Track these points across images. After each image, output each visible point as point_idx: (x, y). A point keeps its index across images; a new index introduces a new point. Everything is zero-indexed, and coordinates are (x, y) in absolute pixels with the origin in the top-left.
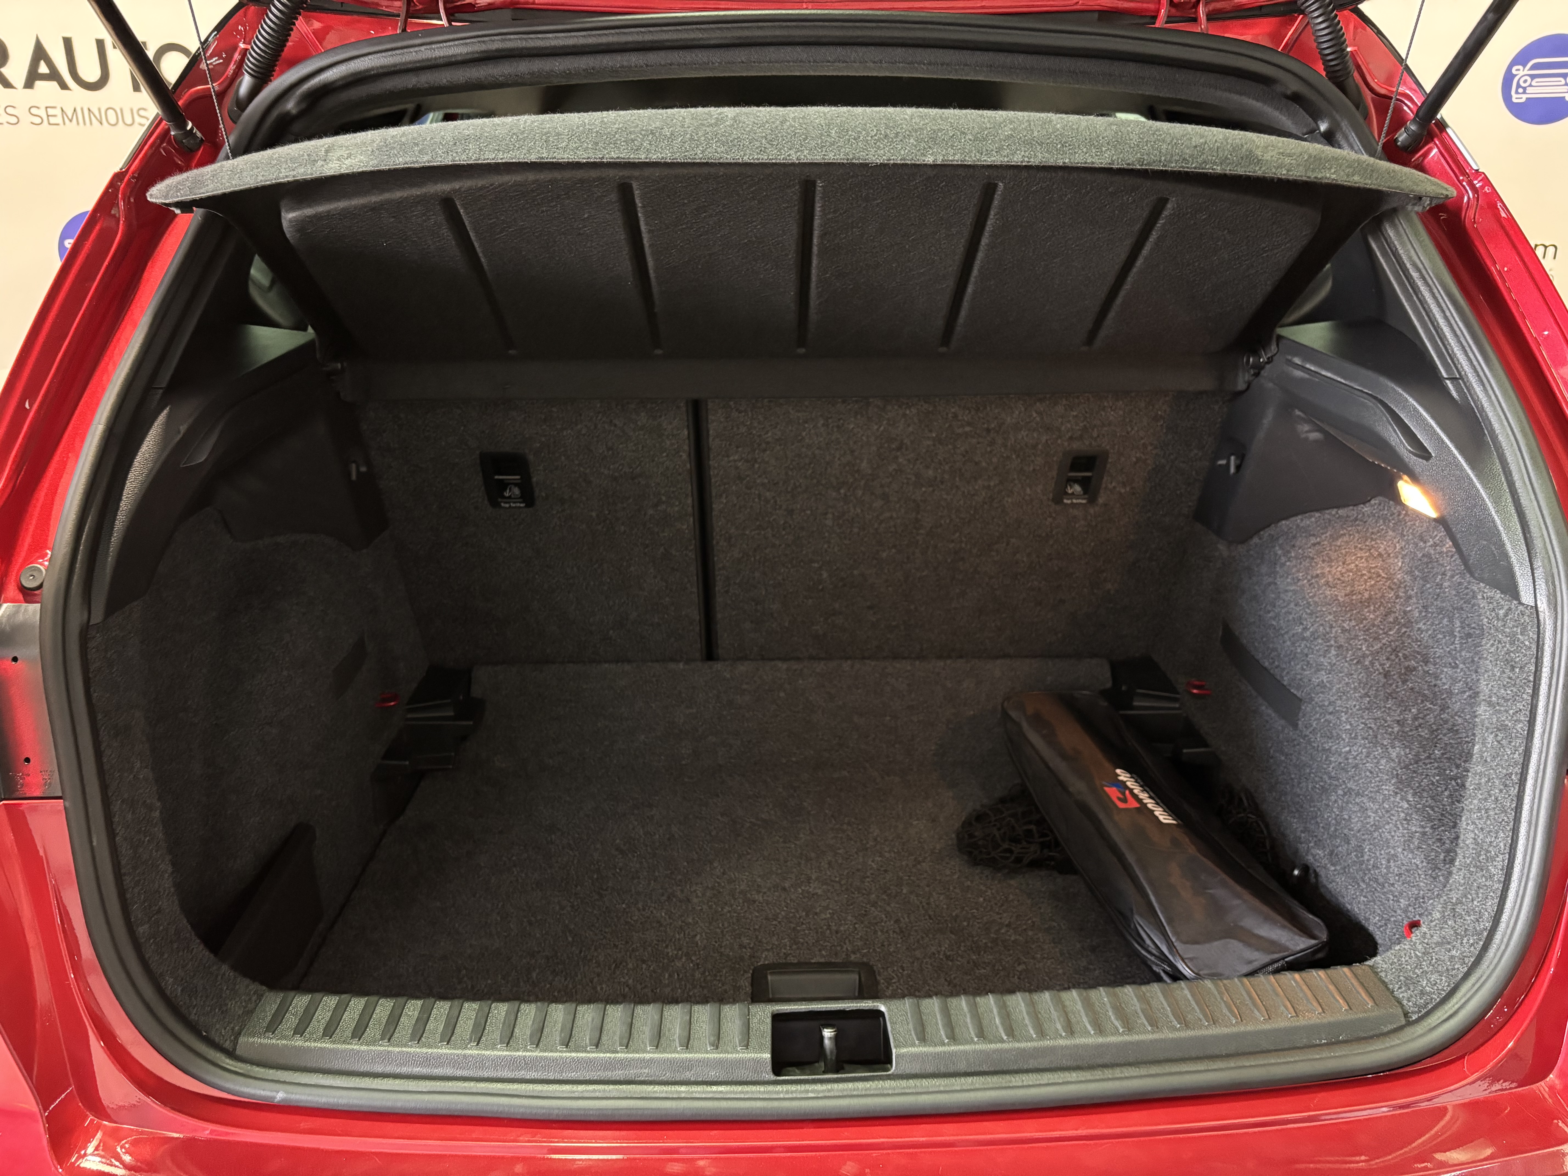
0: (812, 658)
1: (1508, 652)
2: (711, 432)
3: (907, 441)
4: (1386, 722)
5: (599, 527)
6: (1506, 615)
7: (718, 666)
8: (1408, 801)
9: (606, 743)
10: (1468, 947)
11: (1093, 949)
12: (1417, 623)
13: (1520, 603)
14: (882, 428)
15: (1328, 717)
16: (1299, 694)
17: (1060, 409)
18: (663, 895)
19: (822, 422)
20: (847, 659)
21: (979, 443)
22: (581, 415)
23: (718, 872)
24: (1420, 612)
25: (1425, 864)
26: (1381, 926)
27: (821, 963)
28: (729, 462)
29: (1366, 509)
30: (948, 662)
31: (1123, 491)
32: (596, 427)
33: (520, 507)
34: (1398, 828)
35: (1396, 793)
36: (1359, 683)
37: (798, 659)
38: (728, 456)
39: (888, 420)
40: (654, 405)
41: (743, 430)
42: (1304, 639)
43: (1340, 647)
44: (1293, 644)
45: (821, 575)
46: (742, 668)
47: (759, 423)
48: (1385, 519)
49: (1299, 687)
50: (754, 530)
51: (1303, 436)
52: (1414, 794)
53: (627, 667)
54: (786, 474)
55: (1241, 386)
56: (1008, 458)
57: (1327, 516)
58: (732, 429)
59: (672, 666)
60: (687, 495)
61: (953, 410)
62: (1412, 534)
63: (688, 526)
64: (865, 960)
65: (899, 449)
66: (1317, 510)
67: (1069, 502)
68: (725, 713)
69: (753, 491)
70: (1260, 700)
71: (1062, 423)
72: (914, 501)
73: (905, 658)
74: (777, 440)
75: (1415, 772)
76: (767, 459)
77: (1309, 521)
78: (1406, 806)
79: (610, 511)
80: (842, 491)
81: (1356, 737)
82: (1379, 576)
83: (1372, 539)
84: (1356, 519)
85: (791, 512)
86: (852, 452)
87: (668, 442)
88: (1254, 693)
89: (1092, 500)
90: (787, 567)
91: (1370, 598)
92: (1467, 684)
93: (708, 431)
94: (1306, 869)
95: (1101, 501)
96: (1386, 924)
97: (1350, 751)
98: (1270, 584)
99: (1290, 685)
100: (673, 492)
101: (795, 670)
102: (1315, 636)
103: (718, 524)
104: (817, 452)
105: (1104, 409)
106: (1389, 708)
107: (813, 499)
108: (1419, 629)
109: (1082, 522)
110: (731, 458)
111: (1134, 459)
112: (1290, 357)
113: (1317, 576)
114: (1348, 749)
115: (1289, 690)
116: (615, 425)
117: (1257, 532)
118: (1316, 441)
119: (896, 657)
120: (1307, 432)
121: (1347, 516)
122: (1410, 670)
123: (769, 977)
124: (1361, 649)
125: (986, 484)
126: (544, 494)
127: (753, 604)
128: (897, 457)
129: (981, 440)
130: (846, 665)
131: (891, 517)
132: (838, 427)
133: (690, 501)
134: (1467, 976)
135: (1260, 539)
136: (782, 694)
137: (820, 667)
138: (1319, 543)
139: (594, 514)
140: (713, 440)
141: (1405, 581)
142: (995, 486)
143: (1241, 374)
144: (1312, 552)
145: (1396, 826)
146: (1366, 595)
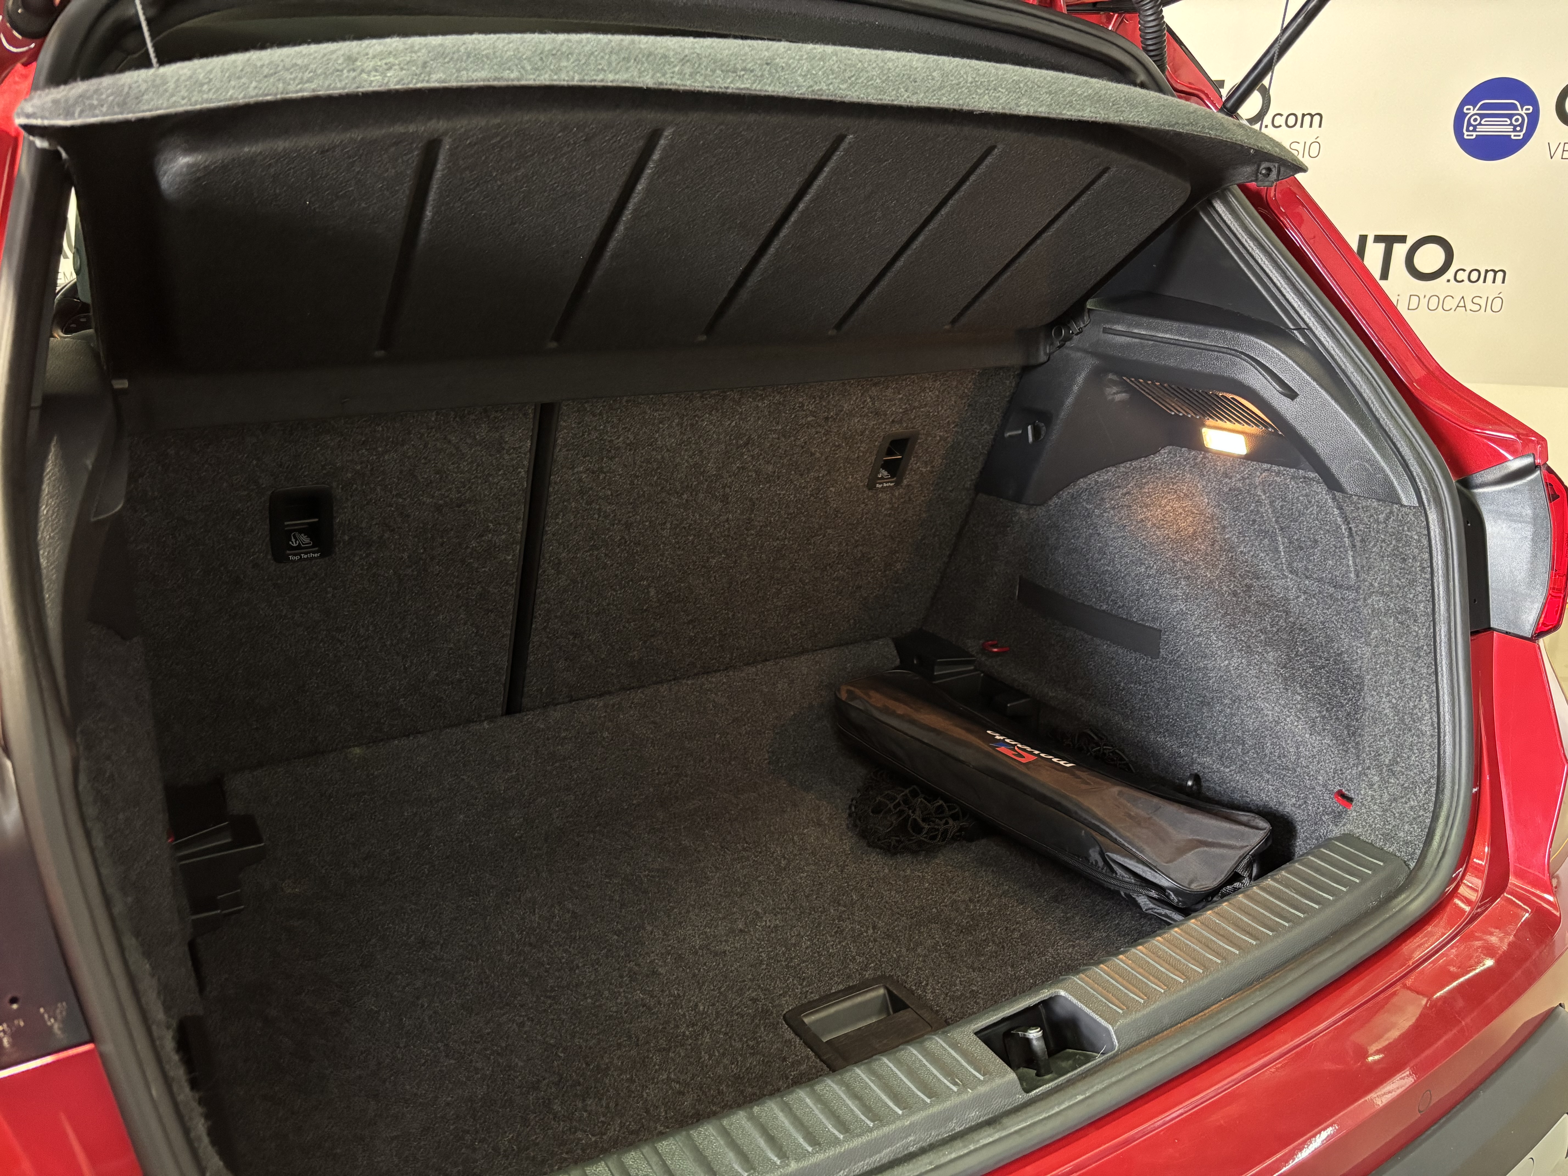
0: (624, 689)
1: (1396, 548)
2: (559, 441)
3: (755, 436)
4: (1252, 633)
5: (409, 571)
6: (1387, 518)
7: (529, 717)
8: (1299, 694)
9: (420, 834)
10: (1423, 796)
11: (1055, 899)
12: (1239, 547)
13: (1402, 506)
14: (734, 424)
15: (1197, 639)
16: (1156, 625)
17: (889, 392)
18: (621, 977)
19: (676, 421)
20: (661, 682)
21: (817, 433)
22: (409, 433)
23: (658, 934)
24: (1238, 538)
25: (1334, 742)
26: (1300, 806)
27: (841, 991)
28: (573, 474)
29: (1157, 458)
30: (759, 667)
31: (924, 470)
32: (425, 446)
33: (313, 558)
34: (1300, 718)
35: (1287, 689)
36: (1217, 605)
37: (610, 693)
38: (573, 468)
39: (741, 413)
40: (499, 414)
41: (595, 434)
42: (1149, 576)
43: (1188, 578)
44: (1139, 583)
45: (648, 592)
46: (556, 714)
47: (612, 427)
48: (1179, 464)
49: (1154, 619)
50: (587, 552)
51: (1110, 398)
52: (1301, 687)
53: (423, 740)
54: (632, 483)
55: (1043, 358)
56: (839, 446)
57: (1122, 469)
58: (583, 435)
59: (474, 727)
60: (518, 519)
61: (801, 400)
62: (1214, 473)
63: (512, 557)
64: (879, 973)
65: (746, 444)
66: (1113, 466)
67: (880, 486)
68: (549, 768)
69: (594, 505)
70: (1098, 641)
71: (889, 407)
72: (751, 499)
73: (715, 671)
74: (628, 445)
75: (1293, 669)
76: (614, 467)
77: (1107, 475)
78: (1299, 698)
79: (425, 549)
80: (685, 496)
81: (1232, 651)
82: (1193, 513)
83: (1174, 484)
84: (1150, 468)
85: (628, 526)
86: (701, 452)
87: (507, 457)
88: (1088, 637)
89: (898, 483)
90: (614, 590)
91: (1195, 532)
92: (1300, 589)
93: (556, 441)
94: (1197, 778)
95: (905, 482)
96: (1305, 802)
97: (1230, 664)
98: (1091, 535)
99: (1143, 620)
100: (504, 517)
101: (613, 706)
102: (1160, 573)
103: (550, 547)
104: (666, 455)
105: (924, 390)
106: (1250, 621)
107: (654, 509)
108: (1241, 552)
109: (888, 506)
110: (576, 470)
111: (938, 438)
112: (1108, 326)
113: (1142, 520)
114: (1227, 662)
115: (1144, 626)
116: (450, 442)
117: (1056, 493)
118: (1122, 402)
119: (707, 671)
120: (1114, 394)
121: (1141, 467)
122: (1249, 587)
123: (807, 1020)
124: (1206, 576)
125: (816, 475)
126: (346, 538)
127: (571, 637)
128: (742, 454)
129: (819, 429)
130: (664, 689)
131: (727, 520)
132: (692, 425)
133: (520, 526)
134: (1435, 818)
135: (1059, 498)
136: (606, 734)
137: (638, 696)
138: (1128, 493)
139: (405, 555)
140: (560, 450)
141: (1215, 515)
142: (823, 476)
143: (1042, 348)
144: (1126, 500)
145: (1296, 715)
146: (1191, 530)
